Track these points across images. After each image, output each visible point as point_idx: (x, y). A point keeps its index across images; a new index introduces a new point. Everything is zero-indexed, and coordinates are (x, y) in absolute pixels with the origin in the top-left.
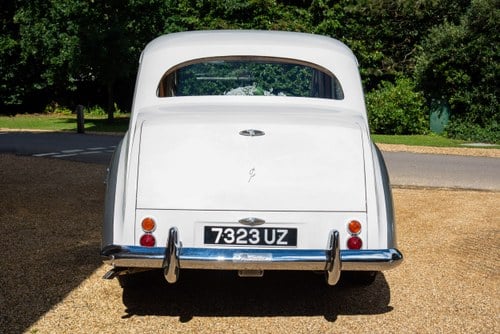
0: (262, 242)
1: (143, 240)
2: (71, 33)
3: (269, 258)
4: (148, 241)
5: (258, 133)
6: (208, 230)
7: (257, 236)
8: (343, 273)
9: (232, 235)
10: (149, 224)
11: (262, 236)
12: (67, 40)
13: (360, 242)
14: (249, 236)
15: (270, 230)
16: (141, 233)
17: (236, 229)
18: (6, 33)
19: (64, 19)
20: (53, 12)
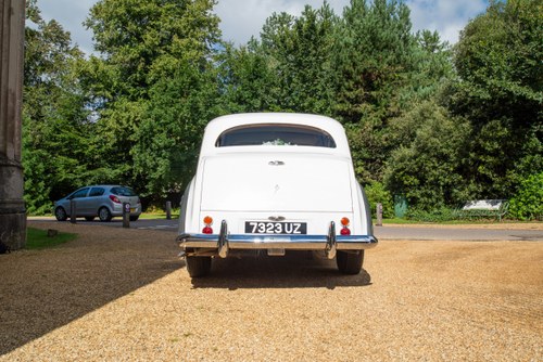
0: (284, 232)
1: (205, 230)
2: (165, 158)
3: (288, 240)
4: (207, 230)
5: (280, 163)
6: (247, 224)
7: (280, 228)
8: (338, 251)
9: (263, 228)
10: (208, 220)
11: (283, 228)
12: (161, 161)
13: (349, 232)
14: (275, 228)
15: (289, 224)
16: (203, 226)
17: (266, 223)
18: (124, 162)
19: (159, 149)
20: (153, 145)
